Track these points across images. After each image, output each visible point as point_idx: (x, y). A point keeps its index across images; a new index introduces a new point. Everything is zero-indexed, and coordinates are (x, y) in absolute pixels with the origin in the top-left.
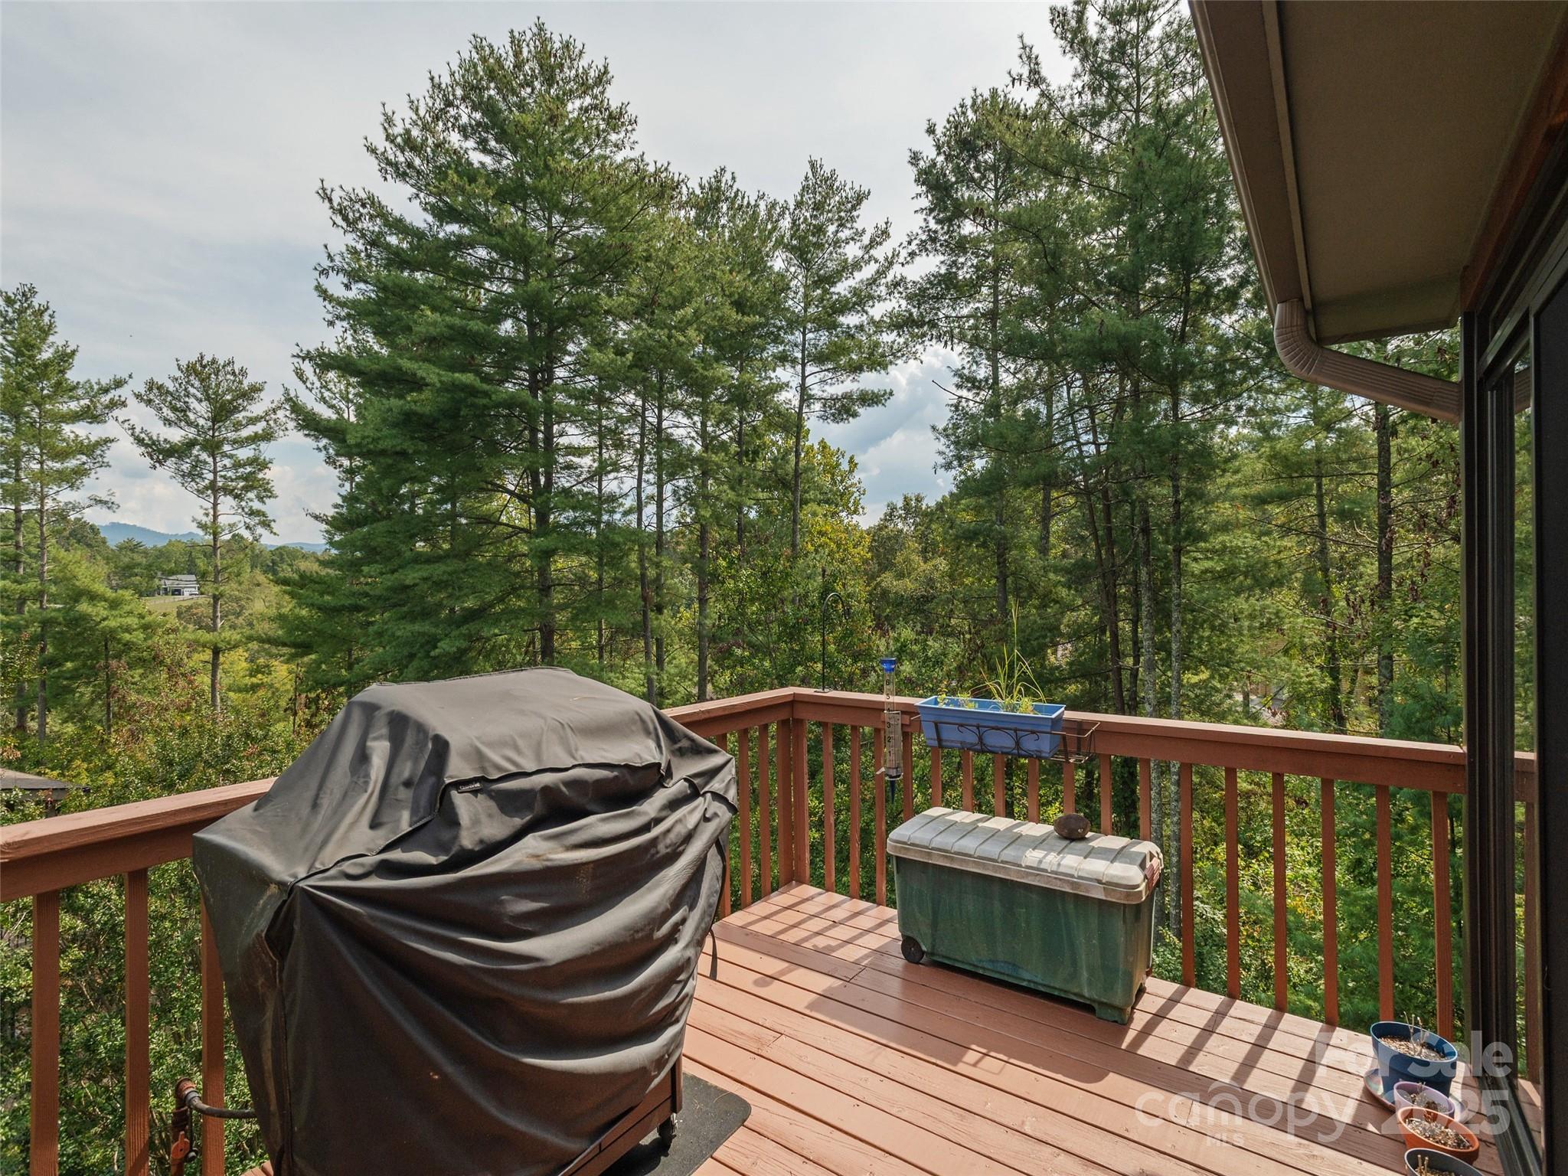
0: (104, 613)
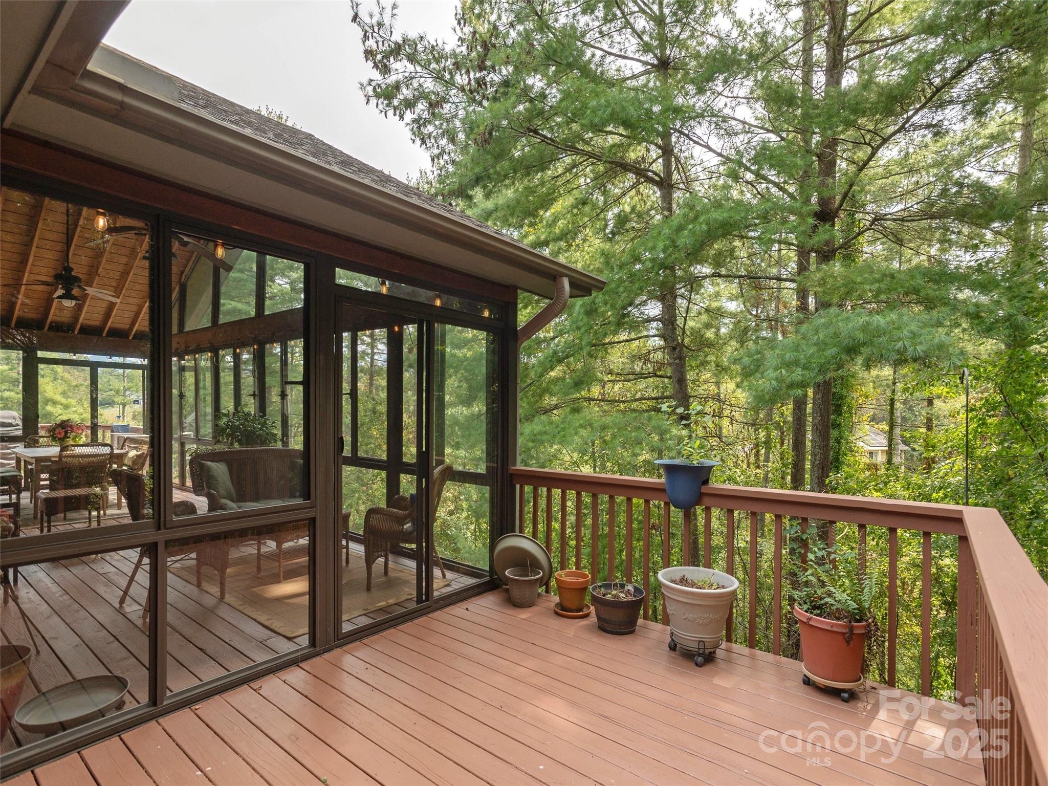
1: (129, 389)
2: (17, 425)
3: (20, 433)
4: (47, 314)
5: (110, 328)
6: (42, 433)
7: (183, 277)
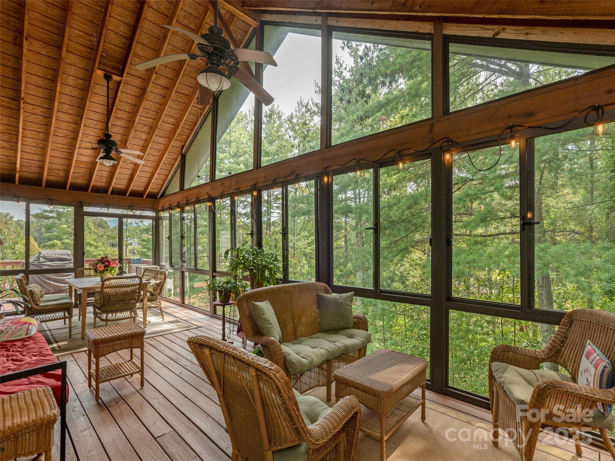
1: (129, 237)
2: (71, 260)
3: (71, 265)
4: (90, 180)
5: (131, 190)
6: (86, 266)
7: (184, 149)
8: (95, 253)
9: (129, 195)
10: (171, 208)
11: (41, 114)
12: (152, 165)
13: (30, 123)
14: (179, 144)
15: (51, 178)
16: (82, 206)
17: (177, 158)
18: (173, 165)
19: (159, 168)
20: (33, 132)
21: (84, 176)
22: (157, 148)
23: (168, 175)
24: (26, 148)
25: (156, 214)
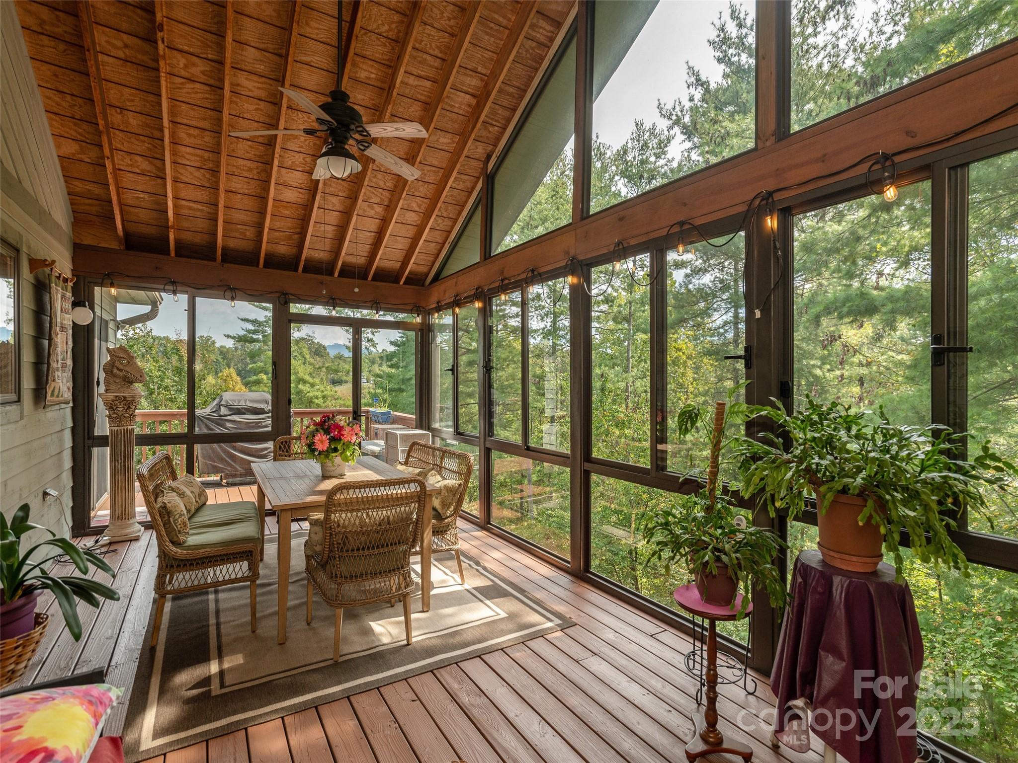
0: (308, 390)
2: (267, 411)
3: (268, 425)
5: (377, 268)
6: (295, 428)
7: (492, 162)
8: (311, 394)
9: (374, 279)
10: (457, 302)
11: (203, 78)
12: (419, 206)
13: (184, 106)
14: (480, 150)
15: (232, 244)
16: (286, 303)
17: (473, 188)
18: (463, 206)
19: (434, 216)
20: (192, 131)
21: (290, 238)
22: (435, 163)
23: (450, 232)
24: (182, 171)
25: (424, 318)
